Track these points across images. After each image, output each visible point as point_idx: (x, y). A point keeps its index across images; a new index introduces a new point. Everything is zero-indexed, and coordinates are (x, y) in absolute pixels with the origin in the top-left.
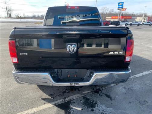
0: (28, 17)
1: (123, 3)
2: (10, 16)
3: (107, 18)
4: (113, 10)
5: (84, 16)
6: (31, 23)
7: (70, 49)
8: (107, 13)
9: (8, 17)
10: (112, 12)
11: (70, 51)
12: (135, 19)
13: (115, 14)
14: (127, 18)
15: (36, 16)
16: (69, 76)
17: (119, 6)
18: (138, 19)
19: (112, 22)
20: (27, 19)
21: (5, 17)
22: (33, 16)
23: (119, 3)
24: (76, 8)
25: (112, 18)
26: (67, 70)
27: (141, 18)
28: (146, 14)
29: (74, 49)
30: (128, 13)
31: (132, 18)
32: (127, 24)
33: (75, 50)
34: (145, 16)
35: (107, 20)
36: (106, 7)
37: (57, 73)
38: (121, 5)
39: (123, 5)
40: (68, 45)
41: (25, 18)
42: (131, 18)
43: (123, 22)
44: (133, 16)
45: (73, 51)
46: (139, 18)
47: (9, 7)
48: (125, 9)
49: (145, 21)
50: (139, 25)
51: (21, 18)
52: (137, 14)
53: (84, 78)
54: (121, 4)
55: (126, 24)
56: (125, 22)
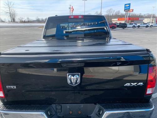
0: (32, 21)
1: (130, 4)
2: (14, 21)
3: (113, 20)
4: (119, 11)
5: (89, 25)
6: (34, 28)
7: (71, 81)
8: (113, 14)
9: (12, 22)
10: (119, 13)
11: (71, 83)
12: (143, 20)
13: (121, 16)
14: (134, 20)
15: (40, 20)
16: (71, 112)
17: (125, 7)
18: (146, 21)
19: (119, 24)
20: (31, 24)
21: (9, 22)
22: (37, 20)
23: (125, 5)
24: (80, 17)
25: (118, 20)
26: (68, 106)
27: (149, 19)
28: (155, 15)
29: (76, 81)
30: (135, 14)
31: (140, 19)
32: (135, 26)
33: (78, 82)
34: (154, 17)
35: (114, 22)
36: (112, 9)
37: (55, 109)
38: (128, 7)
39: (129, 6)
40: (69, 75)
41: (29, 22)
42: (138, 20)
43: (130, 24)
44: (141, 18)
45: (76, 83)
46: (147, 19)
47: (13, 11)
48: (132, 11)
49: (153, 22)
50: (147, 26)
51: (25, 22)
52: (145, 15)
53: (91, 115)
54: (128, 5)
55: (133, 26)
56: (132, 24)
